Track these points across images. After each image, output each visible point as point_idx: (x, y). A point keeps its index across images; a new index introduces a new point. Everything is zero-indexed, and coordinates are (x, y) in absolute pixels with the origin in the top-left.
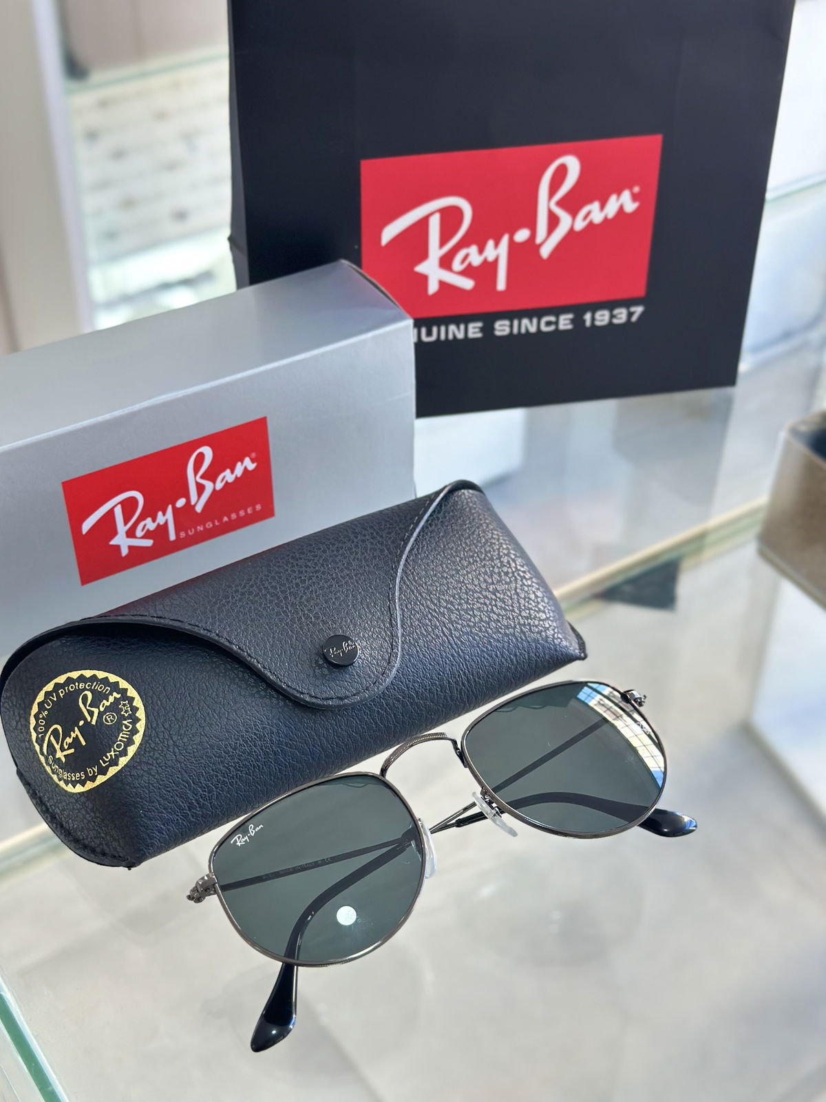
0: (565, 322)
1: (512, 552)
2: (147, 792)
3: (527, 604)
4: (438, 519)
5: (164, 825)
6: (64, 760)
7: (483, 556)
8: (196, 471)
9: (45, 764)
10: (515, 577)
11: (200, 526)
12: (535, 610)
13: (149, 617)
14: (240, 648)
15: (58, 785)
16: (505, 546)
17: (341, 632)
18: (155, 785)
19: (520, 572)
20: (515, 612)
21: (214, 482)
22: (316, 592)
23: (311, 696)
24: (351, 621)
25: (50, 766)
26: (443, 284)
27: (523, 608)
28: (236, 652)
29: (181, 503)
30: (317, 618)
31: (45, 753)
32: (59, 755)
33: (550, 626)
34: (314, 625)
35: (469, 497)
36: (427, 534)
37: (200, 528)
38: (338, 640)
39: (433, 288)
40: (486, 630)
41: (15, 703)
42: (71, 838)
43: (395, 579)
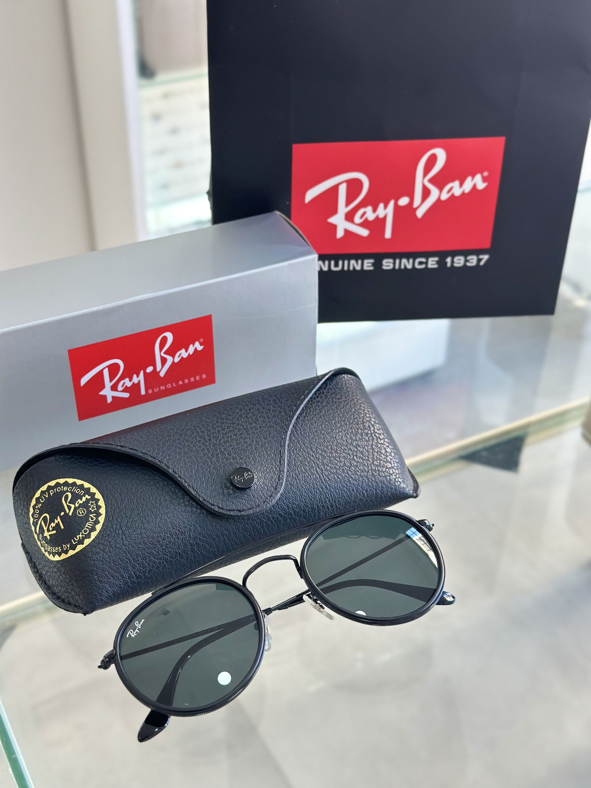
0: (432, 263)
1: (372, 419)
2: (101, 564)
3: (378, 456)
4: (323, 393)
5: (110, 587)
6: (49, 537)
7: (352, 421)
8: (161, 349)
9: (37, 540)
10: (373, 437)
11: (163, 386)
12: (384, 461)
13: (115, 446)
14: (174, 471)
15: (44, 554)
16: (368, 416)
17: (245, 466)
18: (107, 559)
19: (377, 434)
20: (369, 461)
21: (173, 357)
22: (231, 437)
23: (219, 507)
24: (253, 458)
25: (40, 541)
26: (347, 232)
27: (376, 459)
28: (171, 474)
29: (150, 369)
30: (230, 455)
31: (38, 533)
32: (46, 534)
33: (394, 473)
34: (227, 459)
35: (347, 380)
36: (314, 403)
37: (162, 388)
38: (241, 471)
39: (340, 234)
40: (347, 472)
41: (21, 497)
42: (50, 591)
43: (286, 432)
